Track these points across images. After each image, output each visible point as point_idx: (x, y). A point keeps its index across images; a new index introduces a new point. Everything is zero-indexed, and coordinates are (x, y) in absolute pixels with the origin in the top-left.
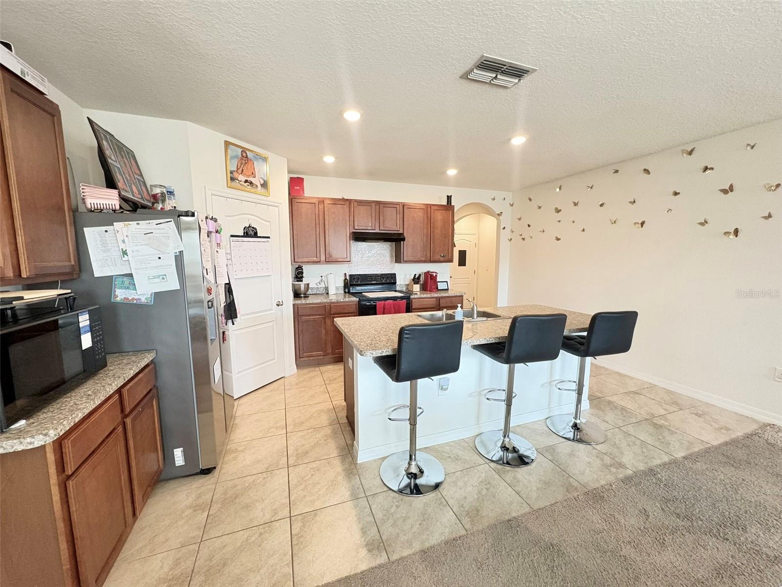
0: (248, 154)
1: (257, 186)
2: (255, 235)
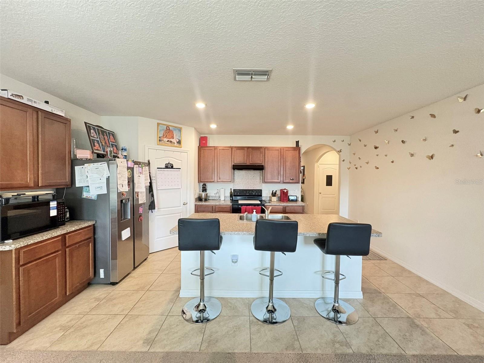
0: (170, 128)
1: (174, 143)
2: (172, 167)
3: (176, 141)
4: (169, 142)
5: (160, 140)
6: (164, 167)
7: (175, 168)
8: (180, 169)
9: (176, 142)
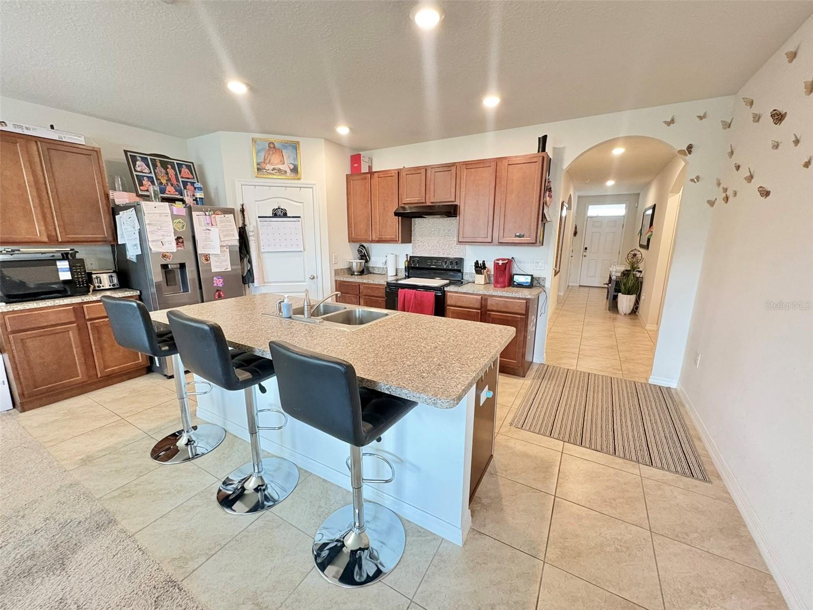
3: (289, 167)
4: (276, 171)
5: (258, 169)
6: (272, 215)
7: (290, 217)
8: (299, 217)
9: (288, 171)
